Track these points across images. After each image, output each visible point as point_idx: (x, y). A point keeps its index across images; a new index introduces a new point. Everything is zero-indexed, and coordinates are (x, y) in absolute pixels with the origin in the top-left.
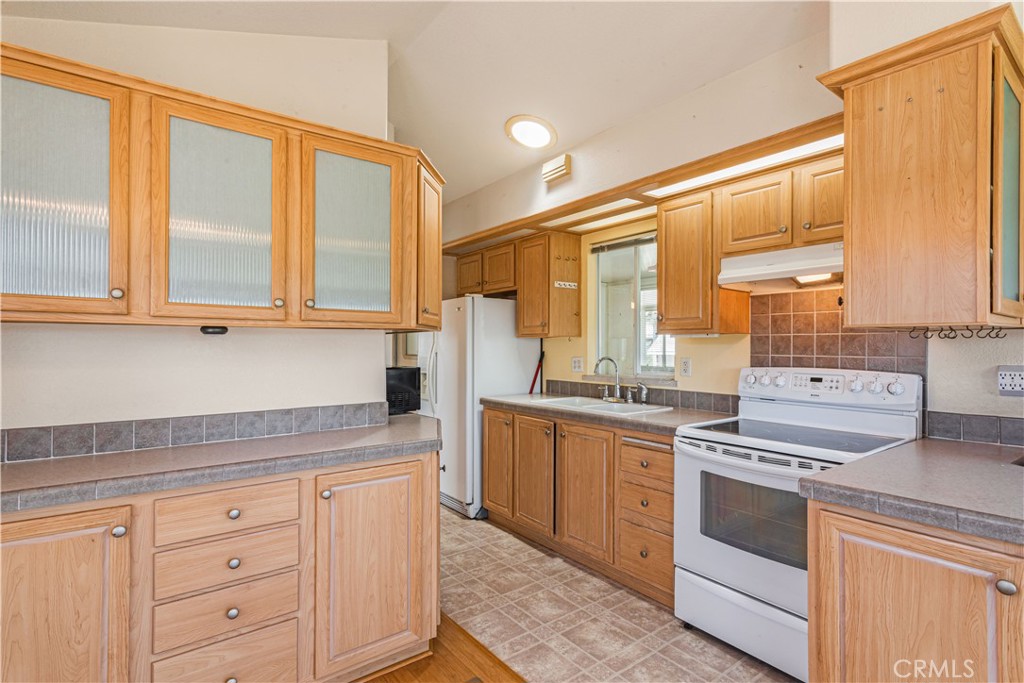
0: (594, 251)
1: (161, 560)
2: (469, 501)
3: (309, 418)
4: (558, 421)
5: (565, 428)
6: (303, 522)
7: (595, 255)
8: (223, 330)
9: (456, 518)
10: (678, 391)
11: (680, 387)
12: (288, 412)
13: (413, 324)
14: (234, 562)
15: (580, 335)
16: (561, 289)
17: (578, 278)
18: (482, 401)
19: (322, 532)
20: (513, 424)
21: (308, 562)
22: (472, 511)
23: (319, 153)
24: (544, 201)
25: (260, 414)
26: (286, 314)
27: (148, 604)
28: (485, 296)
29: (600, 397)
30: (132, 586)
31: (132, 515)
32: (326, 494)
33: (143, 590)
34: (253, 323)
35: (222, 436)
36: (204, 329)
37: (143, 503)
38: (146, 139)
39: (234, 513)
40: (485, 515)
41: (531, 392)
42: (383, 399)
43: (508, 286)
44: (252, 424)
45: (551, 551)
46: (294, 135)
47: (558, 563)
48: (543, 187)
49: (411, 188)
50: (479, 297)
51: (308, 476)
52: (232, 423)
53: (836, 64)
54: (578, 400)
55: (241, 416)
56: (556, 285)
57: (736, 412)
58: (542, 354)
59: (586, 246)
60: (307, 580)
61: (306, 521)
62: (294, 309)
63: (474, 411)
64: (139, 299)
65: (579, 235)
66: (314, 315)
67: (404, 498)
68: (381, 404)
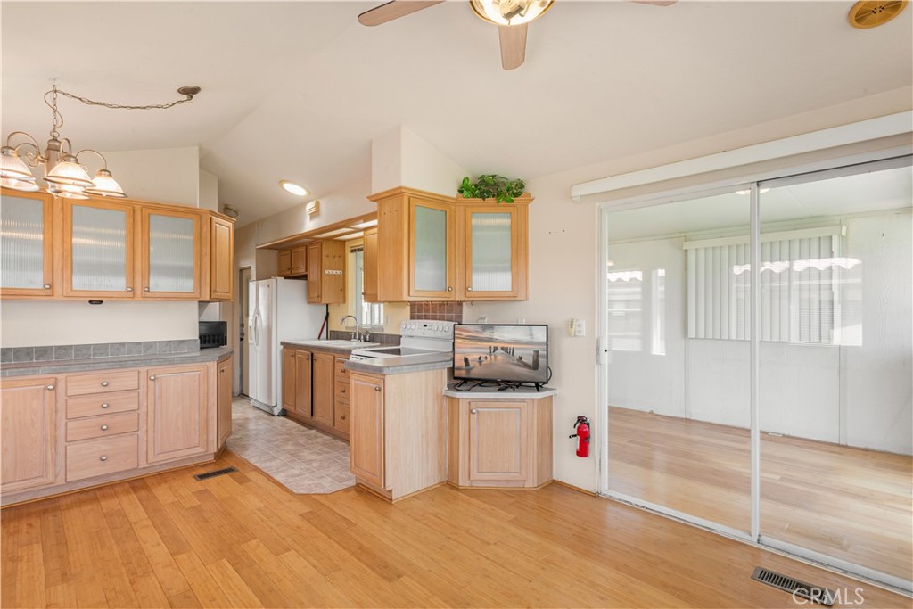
0: (352, 251)
1: (70, 402)
2: (274, 405)
3: (151, 347)
4: (314, 352)
5: (317, 355)
6: (141, 390)
7: (354, 254)
8: (101, 302)
9: (266, 416)
10: (383, 335)
11: (386, 332)
12: (139, 343)
13: (208, 298)
14: (105, 405)
15: (344, 302)
16: (329, 275)
17: (343, 266)
18: (282, 343)
19: (151, 396)
20: (294, 356)
21: (143, 410)
22: (276, 411)
23: (151, 216)
24: (309, 225)
25: (123, 344)
26: (134, 294)
27: (64, 420)
28: (285, 278)
29: (350, 340)
30: (56, 412)
31: (56, 382)
32: (153, 378)
33: (61, 416)
34: (116, 298)
35: (101, 354)
36: (91, 302)
37: (61, 377)
38: (61, 215)
39: (105, 384)
40: (284, 413)
41: (319, 338)
42: (197, 338)
43: (302, 271)
44: (118, 349)
45: (310, 426)
46: (138, 208)
47: (313, 431)
48: (308, 217)
49: (206, 229)
50: (281, 280)
51: (143, 370)
52: (107, 349)
53: (373, 193)
54: (340, 341)
55: (112, 345)
56: (327, 272)
57: (399, 344)
58: (328, 314)
59: (348, 249)
60: (143, 418)
61: (143, 390)
62: (138, 292)
63: (277, 350)
64: (58, 289)
65: (344, 241)
66: (148, 294)
67: (196, 383)
68: (195, 340)
